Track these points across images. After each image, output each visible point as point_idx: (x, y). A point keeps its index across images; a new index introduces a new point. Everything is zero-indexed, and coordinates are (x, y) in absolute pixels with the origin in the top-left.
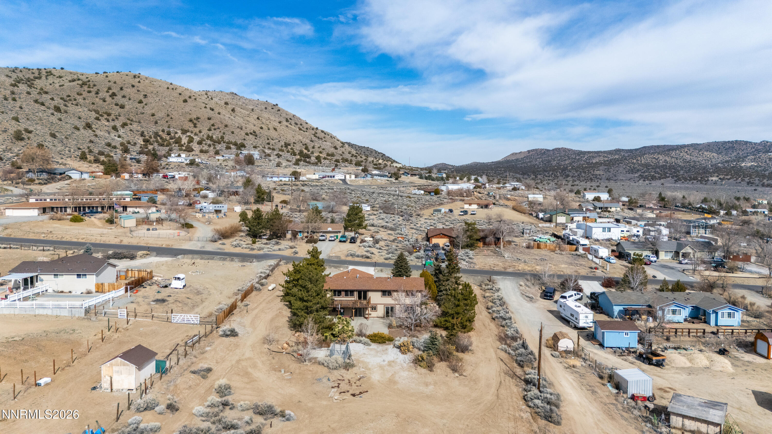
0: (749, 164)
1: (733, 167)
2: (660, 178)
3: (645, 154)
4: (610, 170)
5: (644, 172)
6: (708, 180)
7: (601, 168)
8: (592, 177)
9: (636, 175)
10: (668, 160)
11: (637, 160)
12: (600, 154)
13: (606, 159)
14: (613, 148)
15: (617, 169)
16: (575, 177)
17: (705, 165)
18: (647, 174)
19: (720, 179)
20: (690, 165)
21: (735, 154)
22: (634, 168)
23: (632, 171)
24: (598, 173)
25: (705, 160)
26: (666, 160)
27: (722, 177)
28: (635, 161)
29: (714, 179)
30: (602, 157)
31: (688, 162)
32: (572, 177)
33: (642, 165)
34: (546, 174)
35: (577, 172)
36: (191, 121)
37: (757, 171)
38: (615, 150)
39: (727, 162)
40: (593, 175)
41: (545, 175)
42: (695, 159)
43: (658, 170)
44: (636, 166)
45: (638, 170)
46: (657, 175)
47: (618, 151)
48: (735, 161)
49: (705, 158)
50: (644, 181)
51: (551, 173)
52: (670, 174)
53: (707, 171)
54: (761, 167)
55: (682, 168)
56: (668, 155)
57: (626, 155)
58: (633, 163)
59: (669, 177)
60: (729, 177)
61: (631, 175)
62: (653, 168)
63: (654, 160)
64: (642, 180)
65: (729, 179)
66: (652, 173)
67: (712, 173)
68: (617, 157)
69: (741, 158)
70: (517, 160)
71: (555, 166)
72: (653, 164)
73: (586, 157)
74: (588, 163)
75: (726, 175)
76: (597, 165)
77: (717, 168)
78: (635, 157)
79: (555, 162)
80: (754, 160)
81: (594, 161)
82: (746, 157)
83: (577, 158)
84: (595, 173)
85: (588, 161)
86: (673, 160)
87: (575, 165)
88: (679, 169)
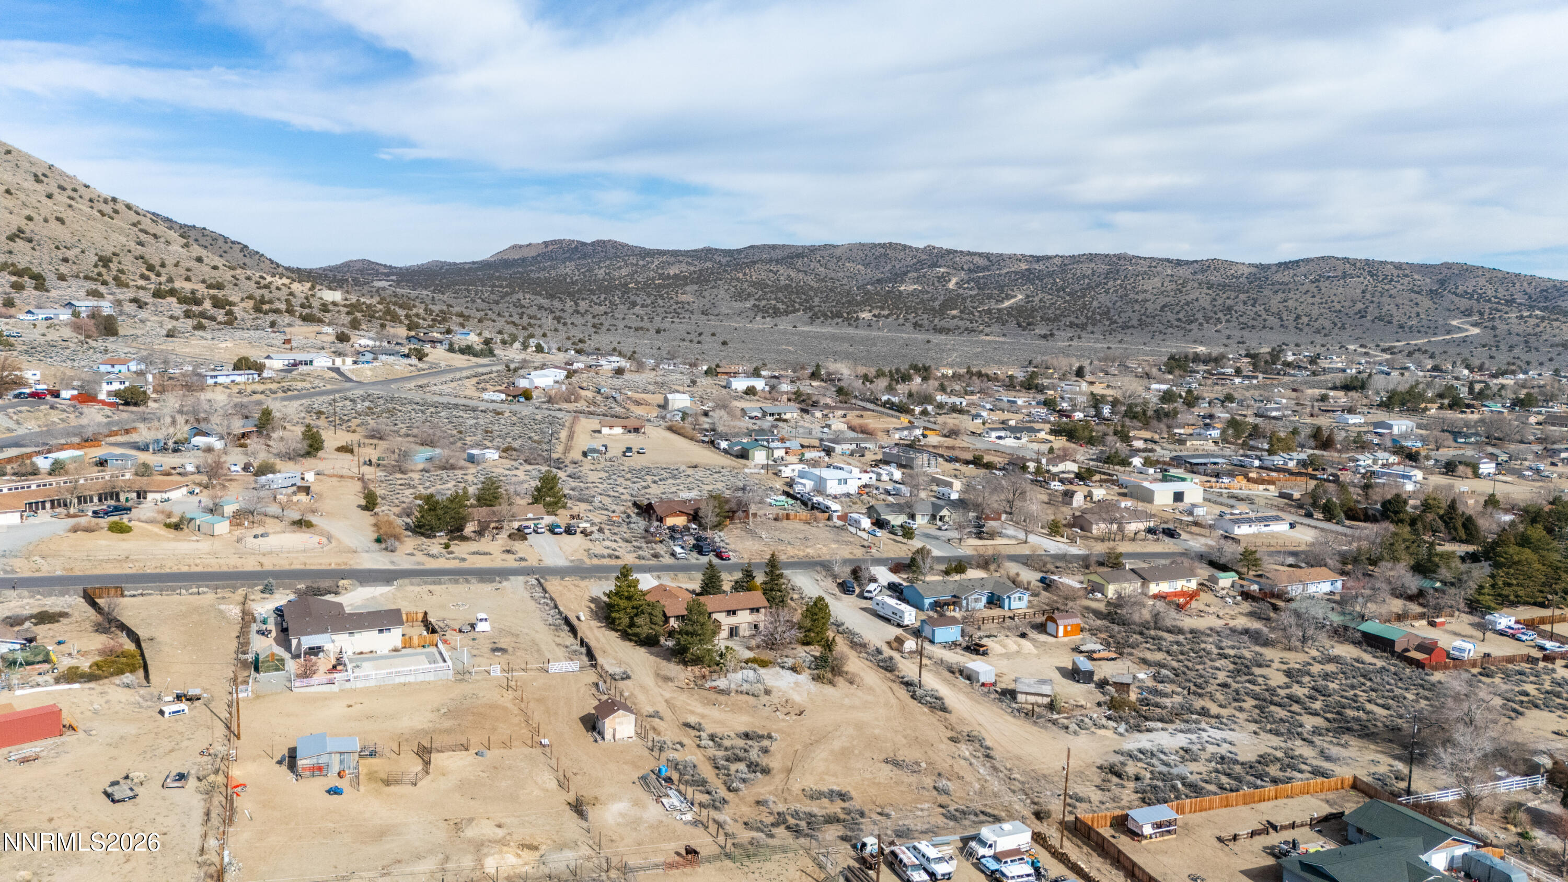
0: (911, 288)
1: (889, 292)
2: (787, 313)
3: (754, 263)
4: (704, 293)
5: (758, 300)
6: (857, 319)
7: (688, 288)
8: (675, 306)
9: (748, 305)
10: (793, 275)
11: (745, 274)
12: (681, 258)
13: (692, 268)
14: (700, 246)
15: (715, 291)
16: (647, 306)
17: (847, 287)
18: (764, 303)
19: (874, 316)
20: (827, 287)
21: (889, 267)
22: (743, 291)
23: (740, 296)
24: (684, 298)
25: (848, 277)
26: (789, 276)
27: (876, 312)
28: (741, 275)
29: (866, 315)
30: (684, 265)
31: (823, 280)
32: (643, 306)
33: (754, 284)
34: (595, 298)
35: (649, 295)
37: (922, 301)
38: (702, 250)
39: (879, 281)
40: (677, 303)
41: (592, 301)
42: (833, 275)
43: (780, 295)
44: (745, 286)
45: (749, 295)
46: (780, 306)
47: (708, 253)
48: (889, 280)
49: (848, 274)
50: (764, 317)
51: (603, 296)
52: (800, 304)
53: (854, 299)
54: (928, 292)
55: (816, 291)
56: (792, 266)
57: (724, 261)
58: (738, 279)
59: (798, 310)
60: (886, 312)
61: (738, 305)
62: (772, 292)
63: (771, 275)
64: (760, 314)
65: (887, 317)
66: (773, 302)
67: (861, 305)
68: (709, 264)
69: (899, 277)
70: (524, 260)
71: (604, 280)
72: (770, 283)
73: (656, 263)
74: (661, 276)
75: (882, 308)
76: (680, 281)
77: (867, 293)
78: (739, 266)
79: (602, 271)
80: (917, 281)
81: (672, 273)
82: (905, 274)
83: (641, 263)
84: (679, 299)
85: (660, 271)
86: (801, 276)
87: (640, 279)
88: (811, 293)
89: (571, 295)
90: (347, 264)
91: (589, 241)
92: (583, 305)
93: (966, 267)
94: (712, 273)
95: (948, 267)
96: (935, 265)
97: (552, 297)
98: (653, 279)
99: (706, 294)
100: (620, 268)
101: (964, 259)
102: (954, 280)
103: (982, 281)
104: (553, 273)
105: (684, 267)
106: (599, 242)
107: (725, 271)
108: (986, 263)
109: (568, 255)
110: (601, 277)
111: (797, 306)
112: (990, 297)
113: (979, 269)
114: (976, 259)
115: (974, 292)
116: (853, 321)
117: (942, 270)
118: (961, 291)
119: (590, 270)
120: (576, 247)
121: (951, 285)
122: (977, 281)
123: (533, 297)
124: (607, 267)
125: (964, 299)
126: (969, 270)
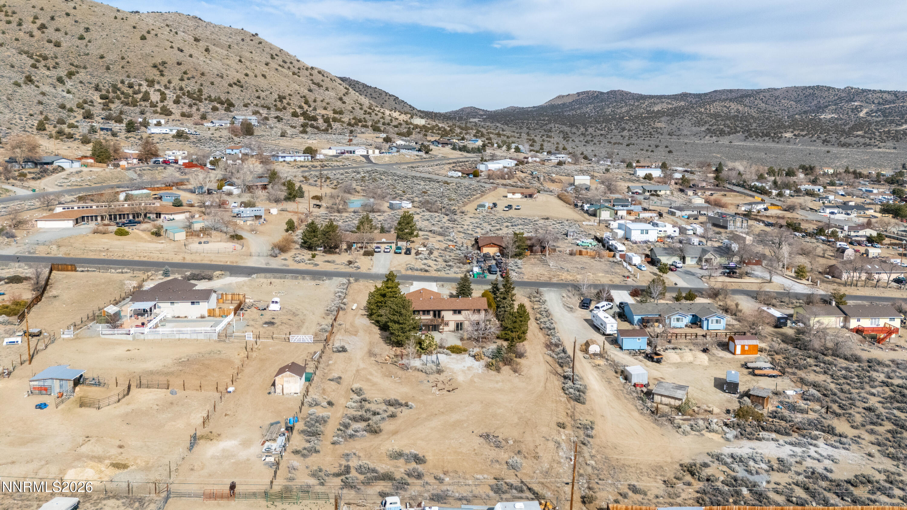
0: (829, 116)
1: (811, 119)
2: (729, 133)
3: (715, 100)
4: (673, 122)
5: (711, 125)
6: (781, 137)
7: (663, 119)
8: (651, 130)
9: (703, 129)
10: (740, 109)
11: (706, 109)
12: (664, 100)
13: (670, 106)
15: (681, 120)
17: (781, 117)
18: (715, 127)
19: (795, 135)
20: (764, 116)
21: (815, 102)
22: (701, 120)
23: (699, 123)
24: (659, 125)
25: (782, 110)
26: (738, 109)
27: (797, 132)
28: (703, 110)
29: (788, 135)
30: (665, 104)
31: (762, 112)
32: (628, 130)
33: (710, 115)
34: (598, 126)
35: (634, 123)
36: (156, 66)
37: (837, 125)
39: (805, 112)
40: (653, 128)
41: (597, 127)
42: (771, 108)
43: (728, 122)
44: (704, 116)
45: (706, 122)
46: (726, 129)
48: (813, 111)
49: (782, 108)
50: (711, 136)
51: (604, 125)
52: (741, 128)
53: (783, 124)
54: (841, 119)
55: (756, 119)
56: (741, 103)
57: (694, 101)
58: (700, 113)
59: (739, 132)
61: (697, 129)
62: (723, 120)
63: (725, 108)
64: (709, 134)
65: (804, 136)
66: (722, 127)
67: (786, 128)
68: (683, 103)
69: (821, 109)
70: (564, 104)
71: (610, 115)
72: (723, 114)
73: (646, 104)
74: (648, 112)
75: (802, 130)
76: (659, 115)
77: (794, 120)
78: (703, 105)
79: (610, 110)
80: (835, 111)
81: (656, 109)
82: (826, 107)
83: (636, 104)
84: (655, 126)
85: (648, 109)
86: (746, 109)
87: (633, 114)
88: (752, 121)
89: (584, 124)
90: (462, 110)
91: (605, 91)
92: (590, 130)
93: (876, 101)
94: (683, 109)
95: (862, 101)
96: (852, 100)
97: (572, 126)
98: (643, 113)
99: (675, 122)
100: (622, 107)
101: (875, 96)
102: (865, 111)
103: (887, 111)
104: (578, 112)
105: (665, 106)
106: (611, 92)
107: (692, 107)
108: (893, 97)
109: (591, 100)
110: (608, 113)
111: (738, 129)
112: (892, 122)
113: (887, 102)
114: (885, 96)
115: (880, 119)
116: (777, 138)
117: (856, 104)
118: (869, 118)
119: (603, 109)
120: (597, 95)
121: (862, 114)
122: (883, 112)
123: (560, 126)
124: (614, 107)
125: (870, 124)
126: (879, 103)
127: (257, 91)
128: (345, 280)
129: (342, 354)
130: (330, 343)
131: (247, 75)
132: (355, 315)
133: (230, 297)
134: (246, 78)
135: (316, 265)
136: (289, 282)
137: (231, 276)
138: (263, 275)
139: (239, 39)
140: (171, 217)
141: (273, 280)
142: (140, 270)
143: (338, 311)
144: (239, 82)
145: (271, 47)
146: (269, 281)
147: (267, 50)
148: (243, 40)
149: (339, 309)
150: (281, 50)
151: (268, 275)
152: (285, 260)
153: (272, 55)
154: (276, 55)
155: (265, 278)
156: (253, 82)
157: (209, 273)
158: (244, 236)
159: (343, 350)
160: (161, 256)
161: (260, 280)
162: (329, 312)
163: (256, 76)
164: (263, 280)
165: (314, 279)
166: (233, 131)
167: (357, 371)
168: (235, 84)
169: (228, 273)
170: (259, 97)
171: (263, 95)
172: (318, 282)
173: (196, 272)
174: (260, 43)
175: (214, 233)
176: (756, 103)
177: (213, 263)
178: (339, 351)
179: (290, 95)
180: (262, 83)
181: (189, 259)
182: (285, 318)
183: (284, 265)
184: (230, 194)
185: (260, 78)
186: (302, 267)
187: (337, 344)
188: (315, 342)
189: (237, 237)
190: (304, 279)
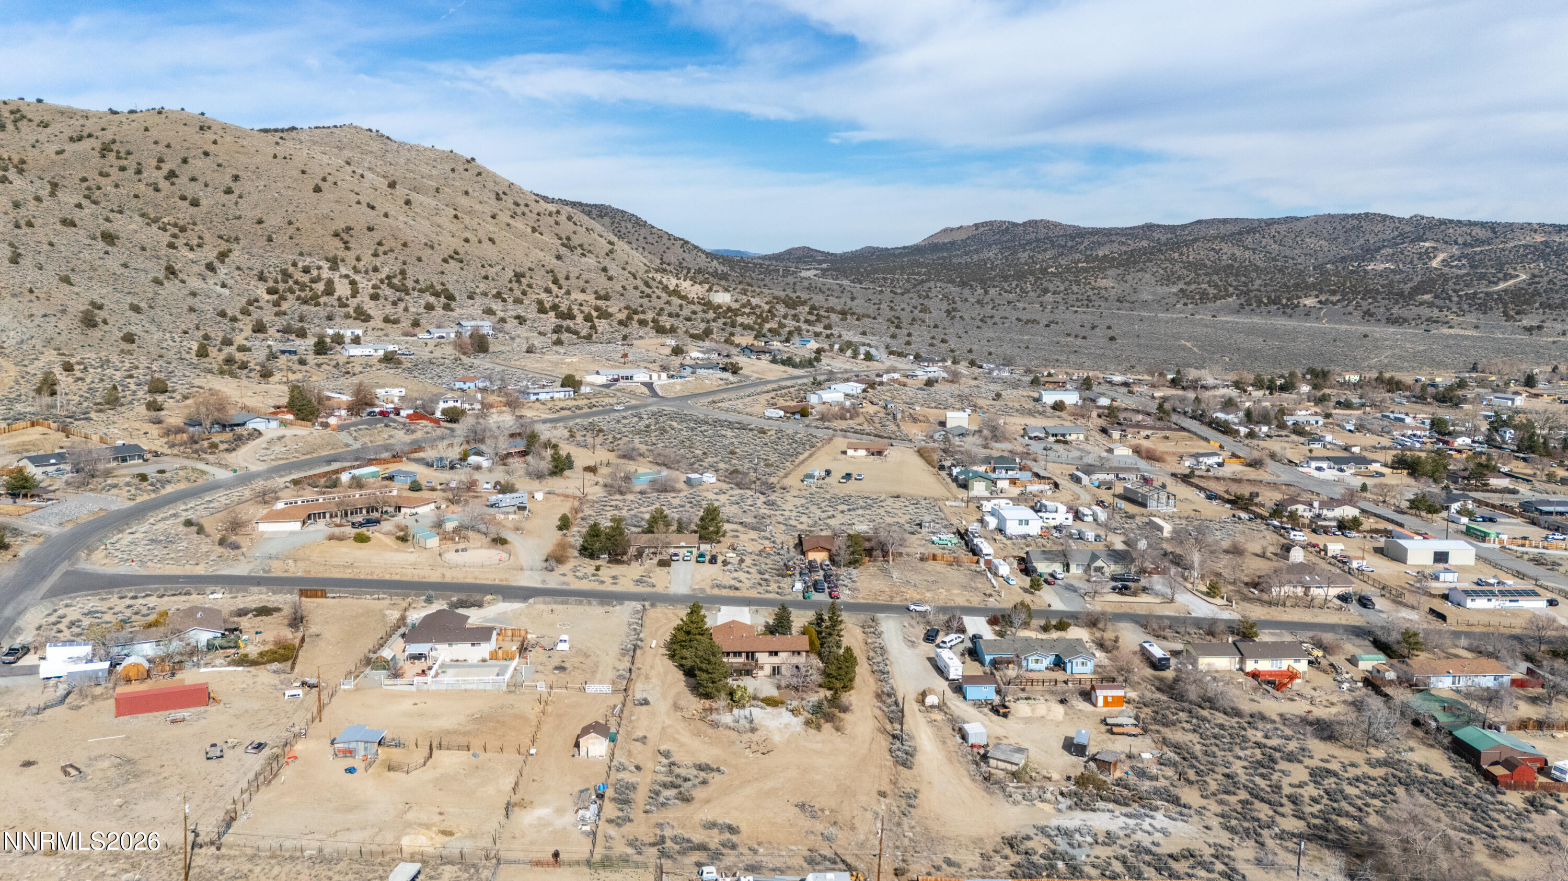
0: (1381, 267)
1: (1351, 273)
3: (1195, 241)
4: (1127, 277)
6: (1297, 306)
8: (1090, 293)
10: (1238, 253)
11: (1182, 254)
12: (1114, 238)
17: (1301, 267)
20: (1275, 267)
24: (1104, 282)
25: (1306, 255)
26: (1233, 255)
27: (1324, 297)
28: (1177, 255)
29: (1309, 301)
30: (1116, 244)
31: (1274, 259)
36: (336, 235)
38: (1143, 227)
39: (1343, 259)
40: (1093, 289)
42: (1287, 252)
47: (1147, 230)
48: (1356, 258)
49: (1306, 251)
50: (1186, 305)
53: (1303, 281)
54: (1402, 271)
55: (1261, 271)
56: (1240, 243)
57: (1166, 237)
63: (1212, 254)
64: (1183, 301)
65: (1335, 303)
69: (1368, 253)
70: (953, 244)
73: (1086, 244)
74: (1088, 258)
76: (1105, 262)
77: (1324, 274)
80: (1390, 258)
82: (1378, 250)
86: (1247, 254)
90: (789, 252)
91: (1020, 222)
93: (1459, 241)
95: (1437, 240)
96: (1420, 238)
97: (963, 284)
98: (1078, 261)
99: (1129, 277)
101: (1459, 231)
102: (1440, 256)
103: (1477, 256)
105: (1116, 247)
106: (1030, 222)
108: (1489, 234)
109: (997, 237)
112: (1482, 276)
115: (1463, 270)
117: (1427, 244)
118: (1446, 269)
120: (1006, 229)
121: (1435, 263)
122: (1471, 256)
123: (944, 286)
127: (483, 266)
128: (639, 607)
129: (644, 708)
130: (630, 692)
131: (467, 240)
132: (655, 655)
133: (510, 633)
134: (466, 244)
135: (602, 582)
136: (574, 610)
137: (504, 601)
138: (541, 599)
139: (448, 167)
140: (414, 511)
141: (555, 607)
142: (397, 595)
143: (634, 651)
144: (456, 253)
145: (496, 180)
146: (550, 607)
147: (490, 185)
148: (453, 170)
149: (636, 647)
150: (511, 185)
151: (548, 599)
152: (564, 575)
153: (497, 194)
154: (504, 193)
155: (544, 603)
156: (477, 252)
157: (478, 597)
158: (508, 539)
159: (646, 702)
160: (415, 572)
161: (539, 606)
162: (624, 652)
163: (480, 242)
164: (542, 607)
165: (602, 604)
166: (459, 346)
167: (663, 728)
168: (452, 257)
169: (500, 597)
170: (486, 278)
171: (492, 272)
172: (607, 608)
173: (463, 596)
174: (479, 174)
175: (471, 534)
176: (1263, 243)
177: (478, 582)
178: (641, 704)
179: (530, 269)
180: (489, 251)
181: (450, 576)
182: (576, 661)
183: (564, 583)
184: (478, 468)
185: (487, 244)
186: (585, 585)
187: (639, 696)
188: (615, 691)
189: (499, 541)
190: (590, 603)
